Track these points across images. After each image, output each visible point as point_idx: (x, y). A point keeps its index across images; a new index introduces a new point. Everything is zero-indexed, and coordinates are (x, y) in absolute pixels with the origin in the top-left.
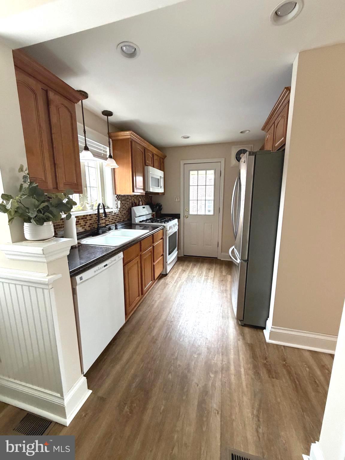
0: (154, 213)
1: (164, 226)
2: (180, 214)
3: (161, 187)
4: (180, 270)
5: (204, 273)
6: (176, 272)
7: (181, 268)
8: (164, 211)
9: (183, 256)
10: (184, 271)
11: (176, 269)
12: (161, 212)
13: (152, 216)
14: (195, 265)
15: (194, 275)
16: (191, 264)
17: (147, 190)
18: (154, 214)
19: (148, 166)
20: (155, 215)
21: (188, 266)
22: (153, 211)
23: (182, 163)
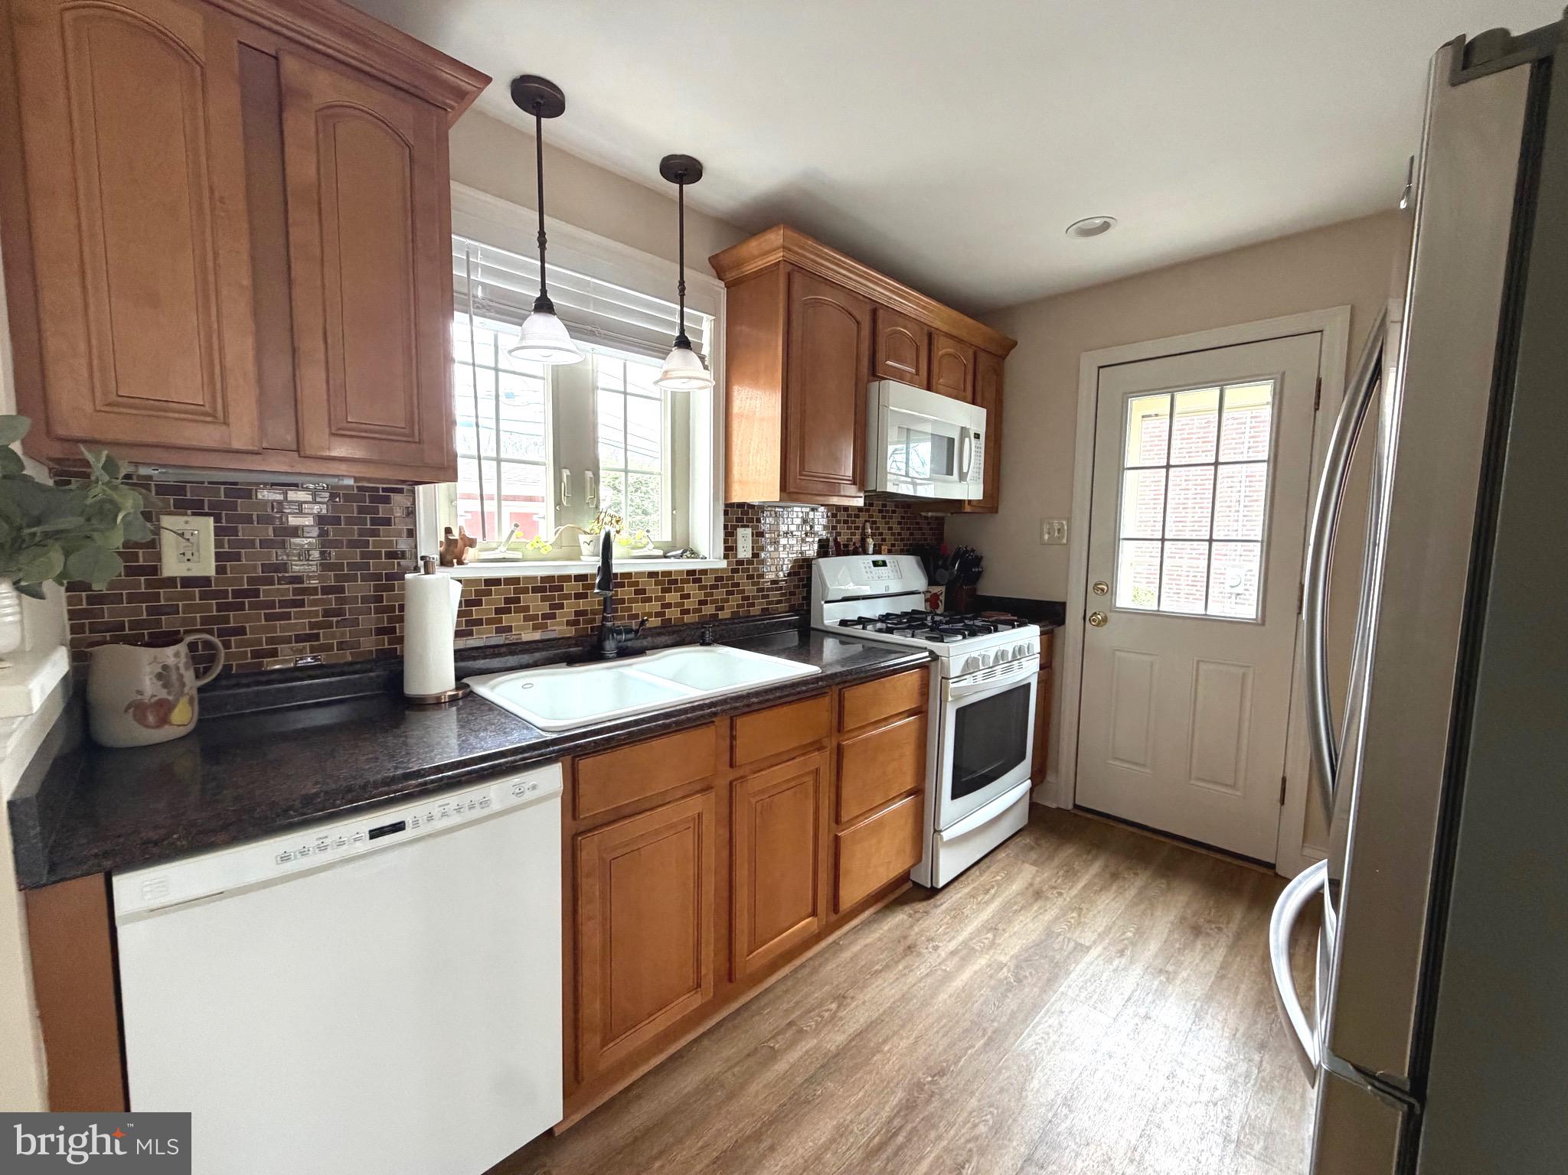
0: (936, 589)
1: (931, 652)
2: (1063, 605)
3: (962, 477)
4: (1016, 886)
5: (1154, 946)
6: (993, 891)
7: (1026, 874)
8: (990, 587)
9: (1070, 807)
10: (1038, 895)
11: (997, 873)
12: (975, 590)
13: (926, 601)
14: (1115, 876)
15: (1087, 937)
16: (1096, 867)
17: (871, 488)
18: (936, 596)
19: (883, 382)
20: (942, 598)
21: (1070, 874)
22: (932, 582)
23: (1088, 364)
